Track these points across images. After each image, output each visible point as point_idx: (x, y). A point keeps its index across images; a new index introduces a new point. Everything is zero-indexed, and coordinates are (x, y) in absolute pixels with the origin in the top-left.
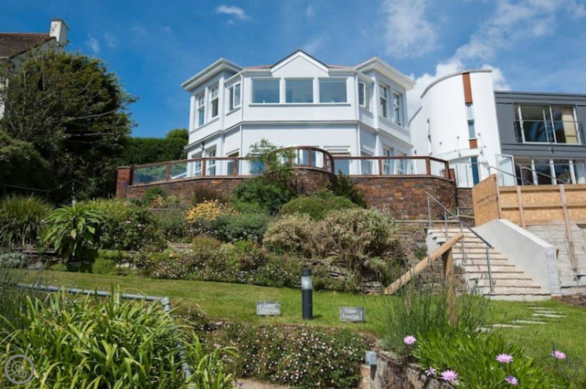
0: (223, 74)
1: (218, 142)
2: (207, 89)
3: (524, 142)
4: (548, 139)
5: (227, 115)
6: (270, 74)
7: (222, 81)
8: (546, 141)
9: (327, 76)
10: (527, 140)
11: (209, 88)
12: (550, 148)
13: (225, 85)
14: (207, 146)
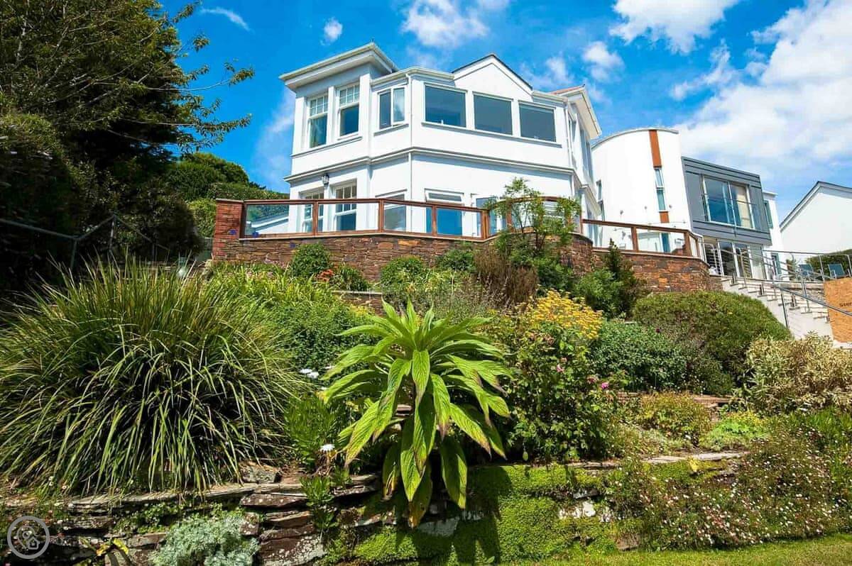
0: (368, 68)
1: (361, 175)
2: (331, 90)
3: (711, 221)
4: (729, 221)
5: (376, 134)
6: (452, 81)
7: (366, 80)
8: (727, 222)
9: (531, 101)
10: (712, 220)
11: (336, 88)
12: (732, 231)
13: (372, 87)
14: (333, 180)
